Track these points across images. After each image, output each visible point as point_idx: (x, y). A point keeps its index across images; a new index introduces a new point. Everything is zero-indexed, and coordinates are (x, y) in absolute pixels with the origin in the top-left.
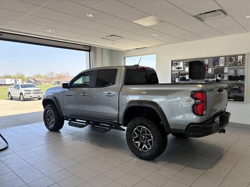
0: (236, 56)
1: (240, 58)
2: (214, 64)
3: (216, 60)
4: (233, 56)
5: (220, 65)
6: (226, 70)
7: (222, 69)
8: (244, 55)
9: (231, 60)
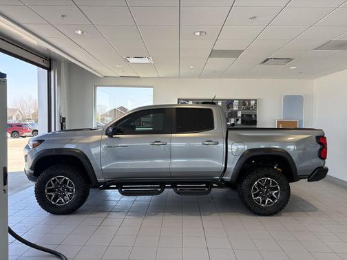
0: (249, 101)
1: (253, 103)
2: (228, 107)
3: (229, 103)
4: (247, 100)
5: (234, 109)
6: (239, 114)
7: (236, 112)
8: (256, 100)
9: (244, 104)
